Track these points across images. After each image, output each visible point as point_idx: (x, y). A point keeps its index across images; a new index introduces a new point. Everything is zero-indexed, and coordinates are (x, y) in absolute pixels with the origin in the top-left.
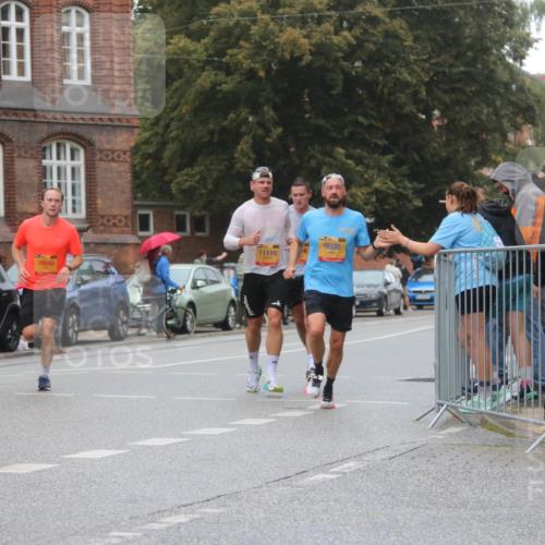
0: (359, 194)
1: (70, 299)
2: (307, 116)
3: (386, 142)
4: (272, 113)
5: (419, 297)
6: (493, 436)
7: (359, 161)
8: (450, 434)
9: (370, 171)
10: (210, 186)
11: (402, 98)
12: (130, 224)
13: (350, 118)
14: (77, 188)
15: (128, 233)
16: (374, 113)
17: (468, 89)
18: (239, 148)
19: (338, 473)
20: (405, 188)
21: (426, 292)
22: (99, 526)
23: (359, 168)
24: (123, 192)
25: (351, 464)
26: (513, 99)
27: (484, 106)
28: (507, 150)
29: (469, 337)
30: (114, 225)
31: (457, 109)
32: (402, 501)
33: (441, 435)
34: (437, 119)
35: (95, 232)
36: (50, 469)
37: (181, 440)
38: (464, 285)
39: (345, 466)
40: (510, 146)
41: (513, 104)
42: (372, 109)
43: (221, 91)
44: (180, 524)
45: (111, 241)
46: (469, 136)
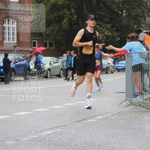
0: (101, 36)
1: (12, 67)
2: (85, 12)
3: (109, 20)
4: (74, 11)
5: (119, 68)
6: (143, 109)
7: (101, 26)
8: (130, 108)
9: (104, 29)
10: (55, 33)
11: (114, 6)
12: (30, 45)
13: (98, 13)
14: (14, 33)
15: (29, 47)
16: (105, 11)
17: (134, 4)
18: (64, 22)
19: (96, 119)
20: (115, 34)
21: (121, 66)
22: (25, 134)
23: (101, 28)
24: (28, 35)
25: (100, 117)
26: (148, 7)
27: (139, 9)
28: (146, 23)
29: (136, 79)
30: (25, 45)
31: (131, 10)
32: (117, 128)
33: (127, 109)
34: (125, 13)
35: (19, 47)
36: (9, 117)
37: (48, 109)
38: (134, 63)
39: (99, 117)
40: (147, 22)
41: (148, 9)
42: (105, 10)
43: (58, 4)
44: (49, 133)
45: (24, 50)
46: (134, 19)
